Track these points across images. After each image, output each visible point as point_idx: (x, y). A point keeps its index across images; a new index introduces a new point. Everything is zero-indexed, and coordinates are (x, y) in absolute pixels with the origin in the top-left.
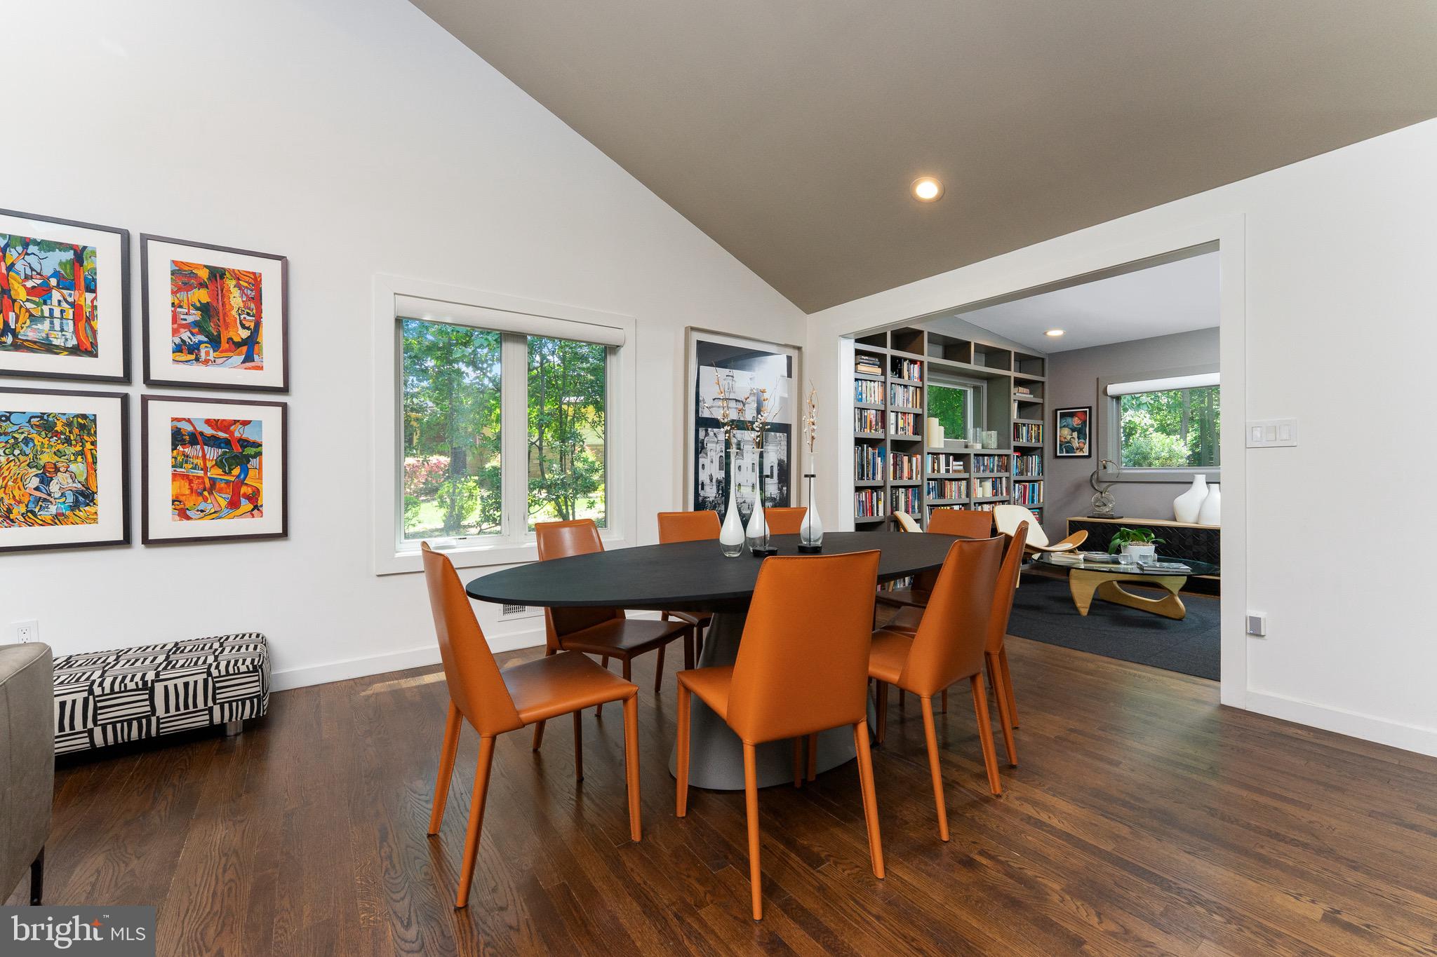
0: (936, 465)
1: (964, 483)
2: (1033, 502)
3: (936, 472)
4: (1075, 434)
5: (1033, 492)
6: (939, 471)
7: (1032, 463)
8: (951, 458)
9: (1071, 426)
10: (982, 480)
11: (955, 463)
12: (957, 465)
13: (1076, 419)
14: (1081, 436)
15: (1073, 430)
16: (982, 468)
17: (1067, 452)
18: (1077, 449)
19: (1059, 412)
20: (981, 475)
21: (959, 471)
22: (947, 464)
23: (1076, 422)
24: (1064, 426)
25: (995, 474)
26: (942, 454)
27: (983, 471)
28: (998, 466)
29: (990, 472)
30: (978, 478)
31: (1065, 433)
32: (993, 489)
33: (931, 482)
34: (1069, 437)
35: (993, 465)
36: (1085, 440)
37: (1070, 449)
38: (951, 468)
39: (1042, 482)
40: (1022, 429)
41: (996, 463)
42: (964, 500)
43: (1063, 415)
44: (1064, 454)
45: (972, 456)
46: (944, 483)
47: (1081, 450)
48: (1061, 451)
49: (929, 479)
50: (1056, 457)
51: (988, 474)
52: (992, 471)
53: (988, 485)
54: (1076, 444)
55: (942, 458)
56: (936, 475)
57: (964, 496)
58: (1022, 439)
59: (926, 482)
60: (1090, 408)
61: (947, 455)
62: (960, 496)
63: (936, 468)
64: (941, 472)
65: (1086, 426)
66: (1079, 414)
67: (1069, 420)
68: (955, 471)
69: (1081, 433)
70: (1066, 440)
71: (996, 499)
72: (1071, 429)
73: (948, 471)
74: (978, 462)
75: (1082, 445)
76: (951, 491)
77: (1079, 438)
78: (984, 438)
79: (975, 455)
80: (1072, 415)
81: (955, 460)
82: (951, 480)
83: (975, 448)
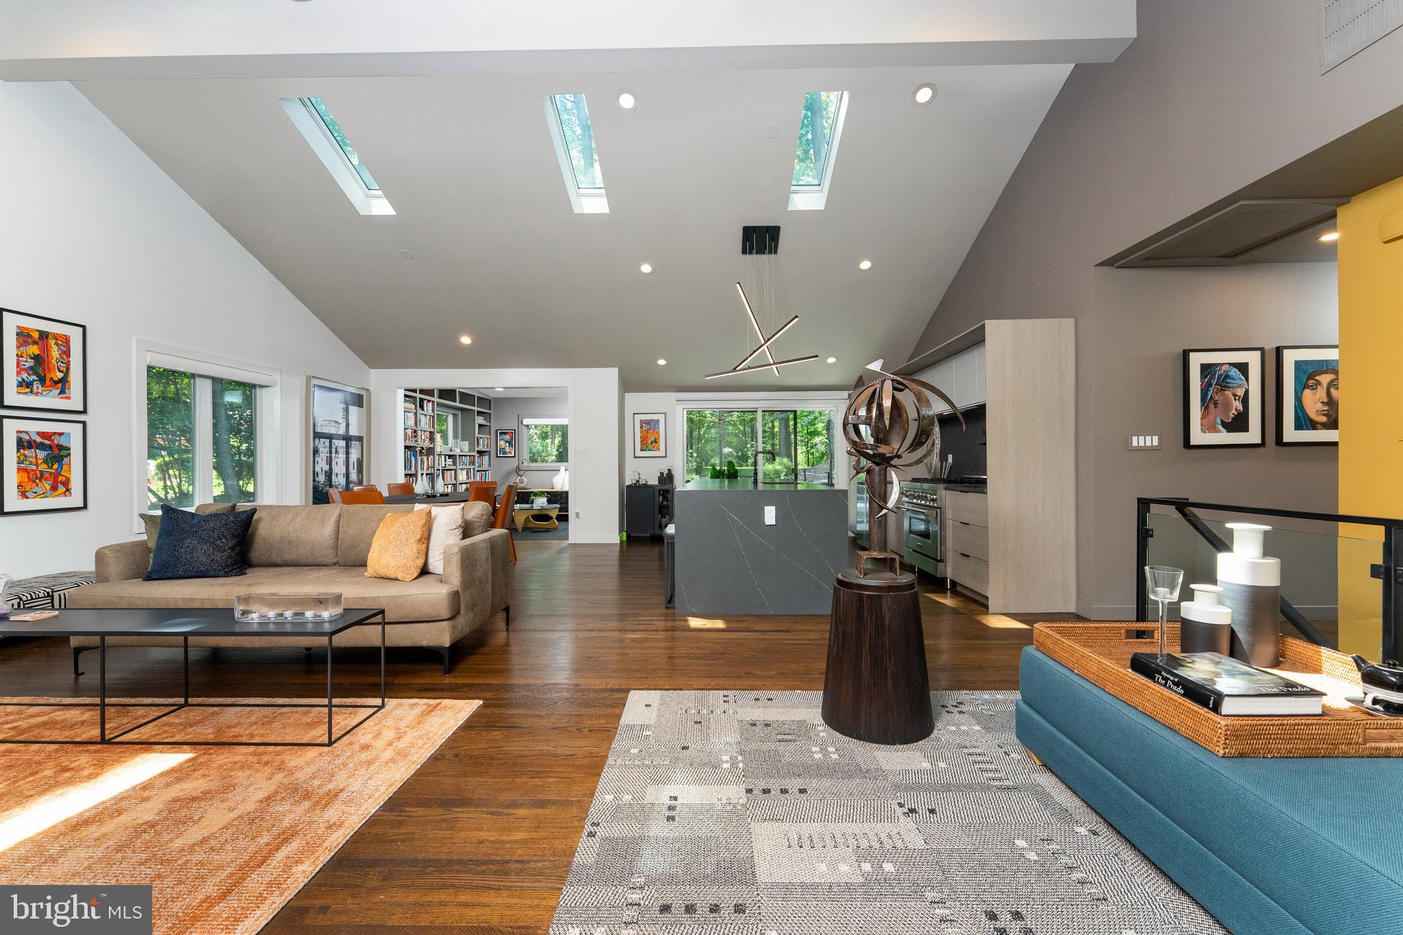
1: (453, 472)
4: (507, 444)
7: (485, 460)
9: (505, 440)
10: (462, 469)
11: (449, 460)
12: (450, 462)
15: (506, 442)
16: (461, 464)
18: (508, 452)
19: (499, 431)
20: (462, 467)
22: (445, 461)
23: (507, 437)
24: (501, 440)
25: (468, 467)
28: (469, 462)
30: (460, 469)
31: (502, 443)
32: (467, 475)
34: (504, 446)
35: (467, 461)
36: (512, 447)
37: (505, 453)
38: (446, 463)
39: (490, 471)
40: (480, 440)
43: (501, 433)
44: (502, 455)
45: (457, 456)
47: (510, 453)
48: (500, 453)
50: (498, 457)
51: (464, 467)
52: (466, 465)
53: (465, 473)
54: (507, 450)
57: (453, 480)
58: (481, 446)
60: (515, 430)
61: (446, 455)
65: (512, 440)
66: (509, 433)
67: (504, 436)
68: (449, 465)
69: (510, 443)
70: (502, 447)
71: (468, 481)
74: (459, 460)
75: (510, 450)
77: (509, 446)
78: (462, 445)
79: (459, 456)
80: (505, 433)
82: (447, 470)
83: (457, 451)
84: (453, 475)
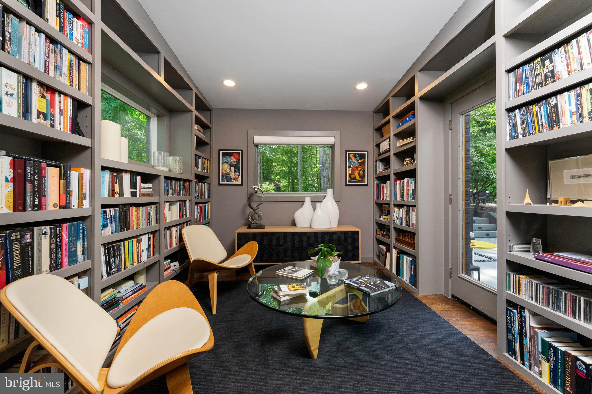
0: (117, 186)
1: (153, 208)
2: (205, 219)
3: (117, 195)
4: (232, 169)
5: (205, 212)
6: (121, 194)
7: (204, 189)
8: (139, 178)
9: (229, 163)
10: (171, 203)
11: (143, 185)
12: (143, 187)
13: (233, 158)
14: (237, 170)
15: (231, 166)
16: (170, 191)
17: (227, 181)
18: (234, 179)
19: (221, 152)
20: (170, 198)
21: (148, 195)
22: (134, 185)
23: (233, 160)
24: (225, 163)
25: (181, 198)
26: (126, 171)
27: (172, 194)
28: (183, 190)
29: (178, 195)
30: (167, 202)
31: (225, 167)
32: (180, 212)
33: (107, 210)
34: (228, 170)
35: (180, 189)
36: (239, 173)
37: (229, 179)
38: (138, 190)
39: (210, 203)
40: (199, 161)
41: (182, 186)
42: (153, 226)
43: (224, 155)
44: (225, 183)
45: (162, 179)
46: (129, 210)
47: (237, 180)
48: (223, 181)
49: (103, 206)
50: (220, 184)
51: (175, 198)
52: (179, 195)
53: (176, 207)
54: (233, 175)
55: (127, 178)
56: (116, 200)
57: (153, 223)
58: (199, 168)
59: (98, 211)
60: (242, 151)
61: (133, 174)
62: (148, 223)
63: (117, 189)
64: (125, 196)
65: (239, 164)
66: (235, 155)
67: (228, 158)
68: (143, 195)
69: (236, 167)
70: (226, 173)
71: (182, 220)
72: (229, 164)
73: (134, 194)
74: (167, 186)
75: (237, 176)
76: (138, 219)
77: (235, 171)
78: (171, 163)
79: (166, 178)
80: (230, 155)
81: (143, 181)
82: (138, 205)
83: (162, 169)
84: (152, 214)
